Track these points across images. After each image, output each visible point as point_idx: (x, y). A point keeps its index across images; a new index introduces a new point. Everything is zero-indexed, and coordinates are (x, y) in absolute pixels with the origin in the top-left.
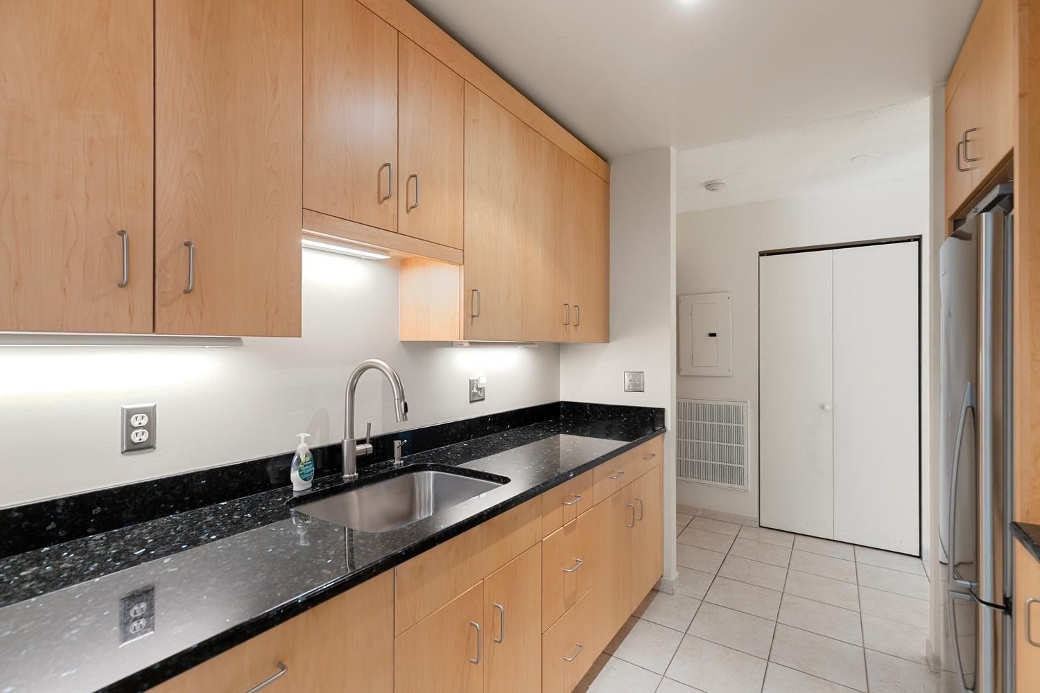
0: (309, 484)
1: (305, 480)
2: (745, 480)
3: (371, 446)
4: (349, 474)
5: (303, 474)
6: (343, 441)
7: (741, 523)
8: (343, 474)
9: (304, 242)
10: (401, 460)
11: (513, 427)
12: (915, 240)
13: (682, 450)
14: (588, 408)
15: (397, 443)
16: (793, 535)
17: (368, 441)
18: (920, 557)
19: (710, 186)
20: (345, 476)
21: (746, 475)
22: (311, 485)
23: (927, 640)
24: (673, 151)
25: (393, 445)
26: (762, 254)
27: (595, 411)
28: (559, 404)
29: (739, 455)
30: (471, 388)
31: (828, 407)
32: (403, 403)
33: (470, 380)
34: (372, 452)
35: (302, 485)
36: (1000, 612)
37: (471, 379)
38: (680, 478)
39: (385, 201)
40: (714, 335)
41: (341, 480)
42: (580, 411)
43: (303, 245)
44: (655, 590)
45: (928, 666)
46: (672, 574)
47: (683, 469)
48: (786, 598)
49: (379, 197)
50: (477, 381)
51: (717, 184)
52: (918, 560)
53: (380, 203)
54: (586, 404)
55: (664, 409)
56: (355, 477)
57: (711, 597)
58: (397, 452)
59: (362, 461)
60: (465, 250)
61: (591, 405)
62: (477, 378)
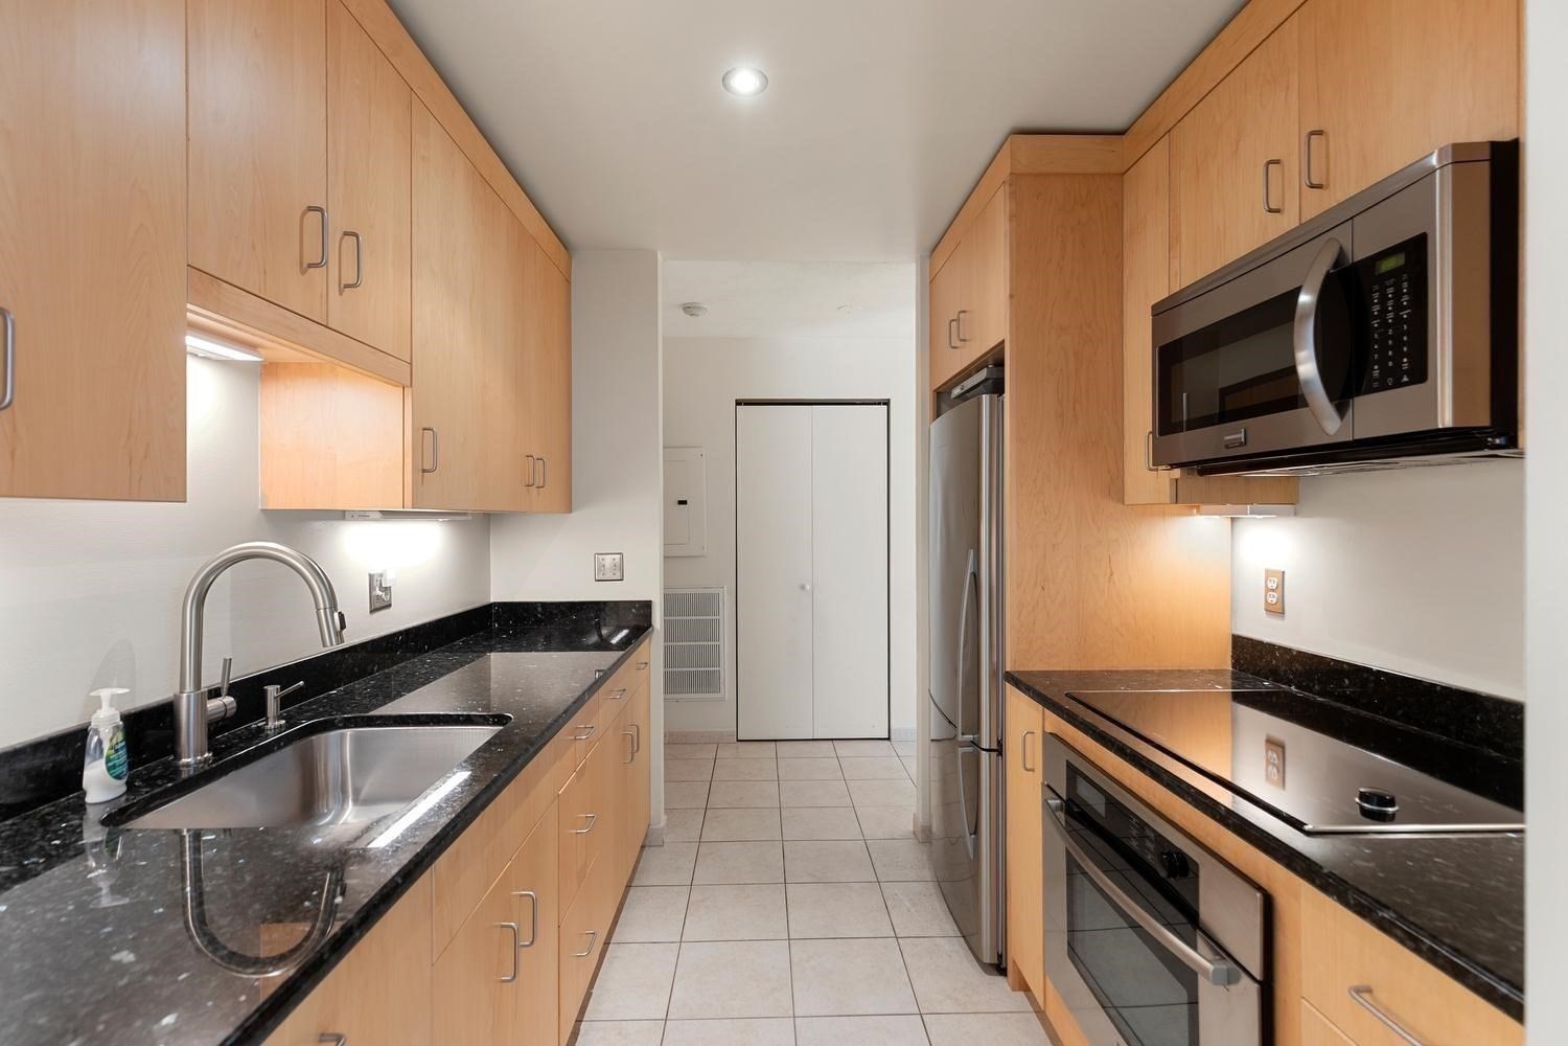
0: (120, 787)
1: (118, 777)
2: (722, 686)
3: (232, 699)
4: (191, 755)
5: (114, 767)
6: (177, 698)
7: (717, 741)
8: (178, 757)
9: (192, 342)
10: (280, 717)
11: (432, 648)
12: (884, 404)
13: (670, 656)
14: (540, 609)
15: (272, 691)
16: (774, 743)
17: (224, 691)
18: (889, 739)
19: (689, 309)
20: (184, 760)
21: (722, 680)
22: (124, 789)
23: (914, 815)
24: (660, 258)
25: (264, 695)
26: (738, 403)
27: (551, 613)
28: (491, 606)
29: (712, 655)
30: (371, 588)
31: (808, 587)
32: (336, 615)
33: (371, 576)
34: (235, 710)
35: (108, 788)
36: (994, 754)
37: (372, 573)
38: (669, 696)
39: (311, 270)
40: (684, 502)
41: (177, 771)
42: (525, 615)
43: (189, 349)
44: (643, 847)
45: (917, 838)
46: (661, 820)
47: (673, 683)
48: (783, 813)
49: (301, 264)
50: (381, 575)
51: (699, 308)
52: (887, 742)
53: (303, 272)
54: (536, 603)
55: (650, 601)
56: (206, 760)
57: (708, 835)
58: (272, 706)
59: (216, 728)
60: (414, 364)
61: (543, 604)
62: (380, 572)
